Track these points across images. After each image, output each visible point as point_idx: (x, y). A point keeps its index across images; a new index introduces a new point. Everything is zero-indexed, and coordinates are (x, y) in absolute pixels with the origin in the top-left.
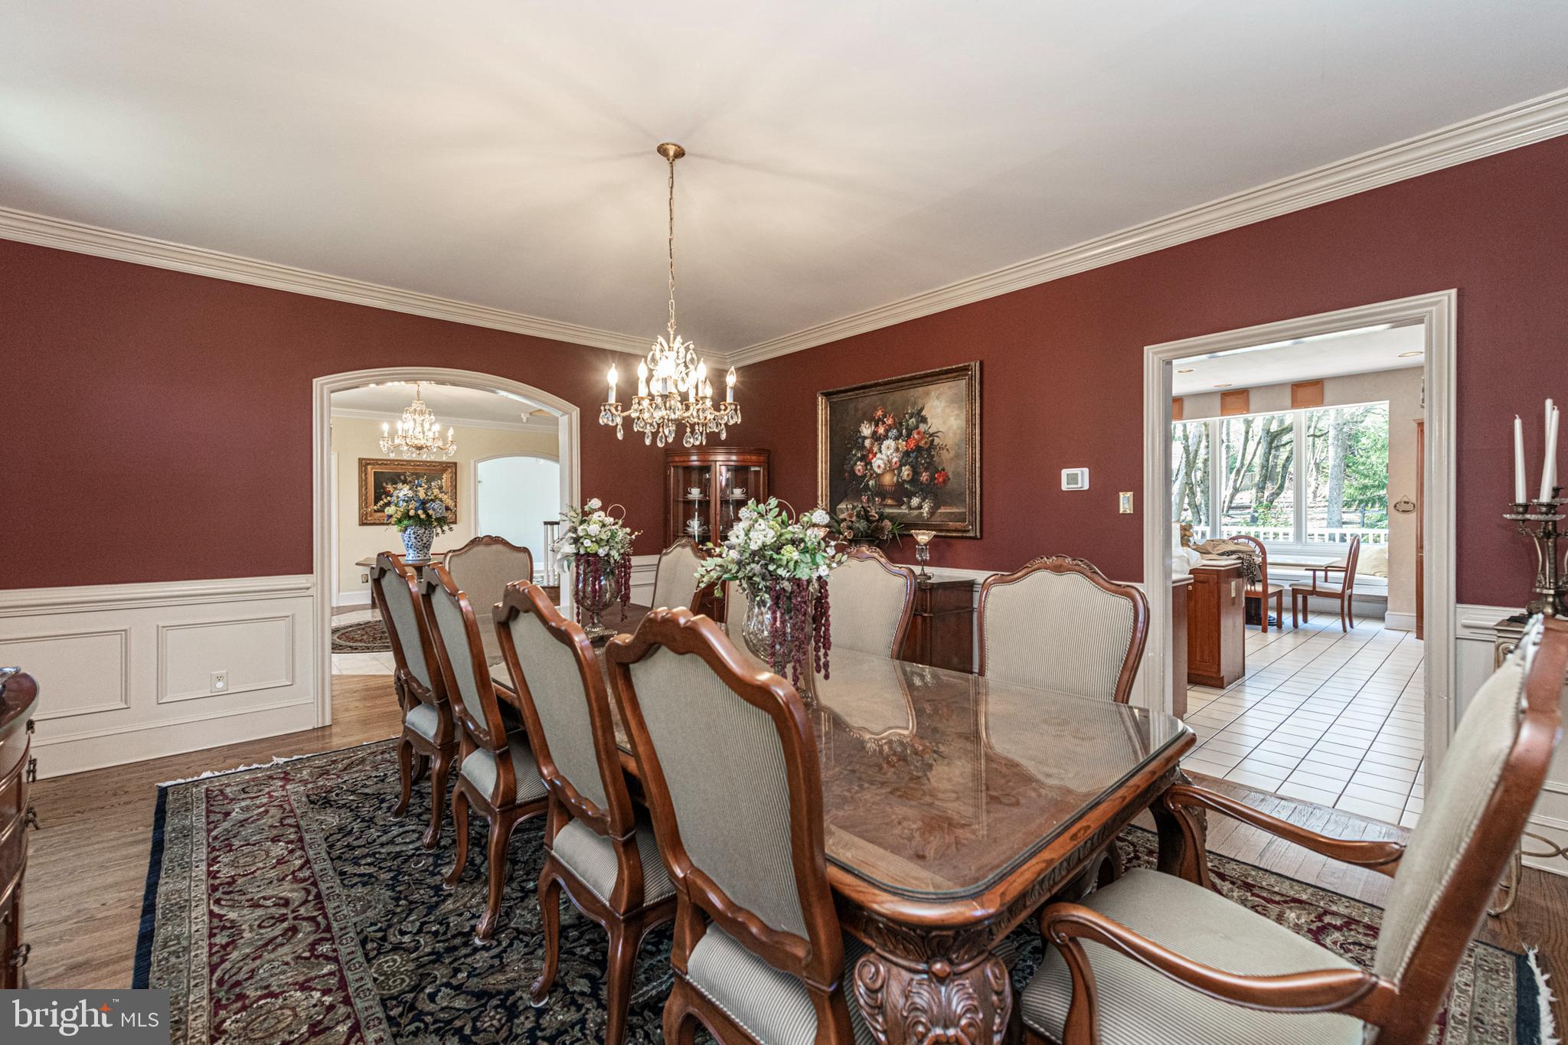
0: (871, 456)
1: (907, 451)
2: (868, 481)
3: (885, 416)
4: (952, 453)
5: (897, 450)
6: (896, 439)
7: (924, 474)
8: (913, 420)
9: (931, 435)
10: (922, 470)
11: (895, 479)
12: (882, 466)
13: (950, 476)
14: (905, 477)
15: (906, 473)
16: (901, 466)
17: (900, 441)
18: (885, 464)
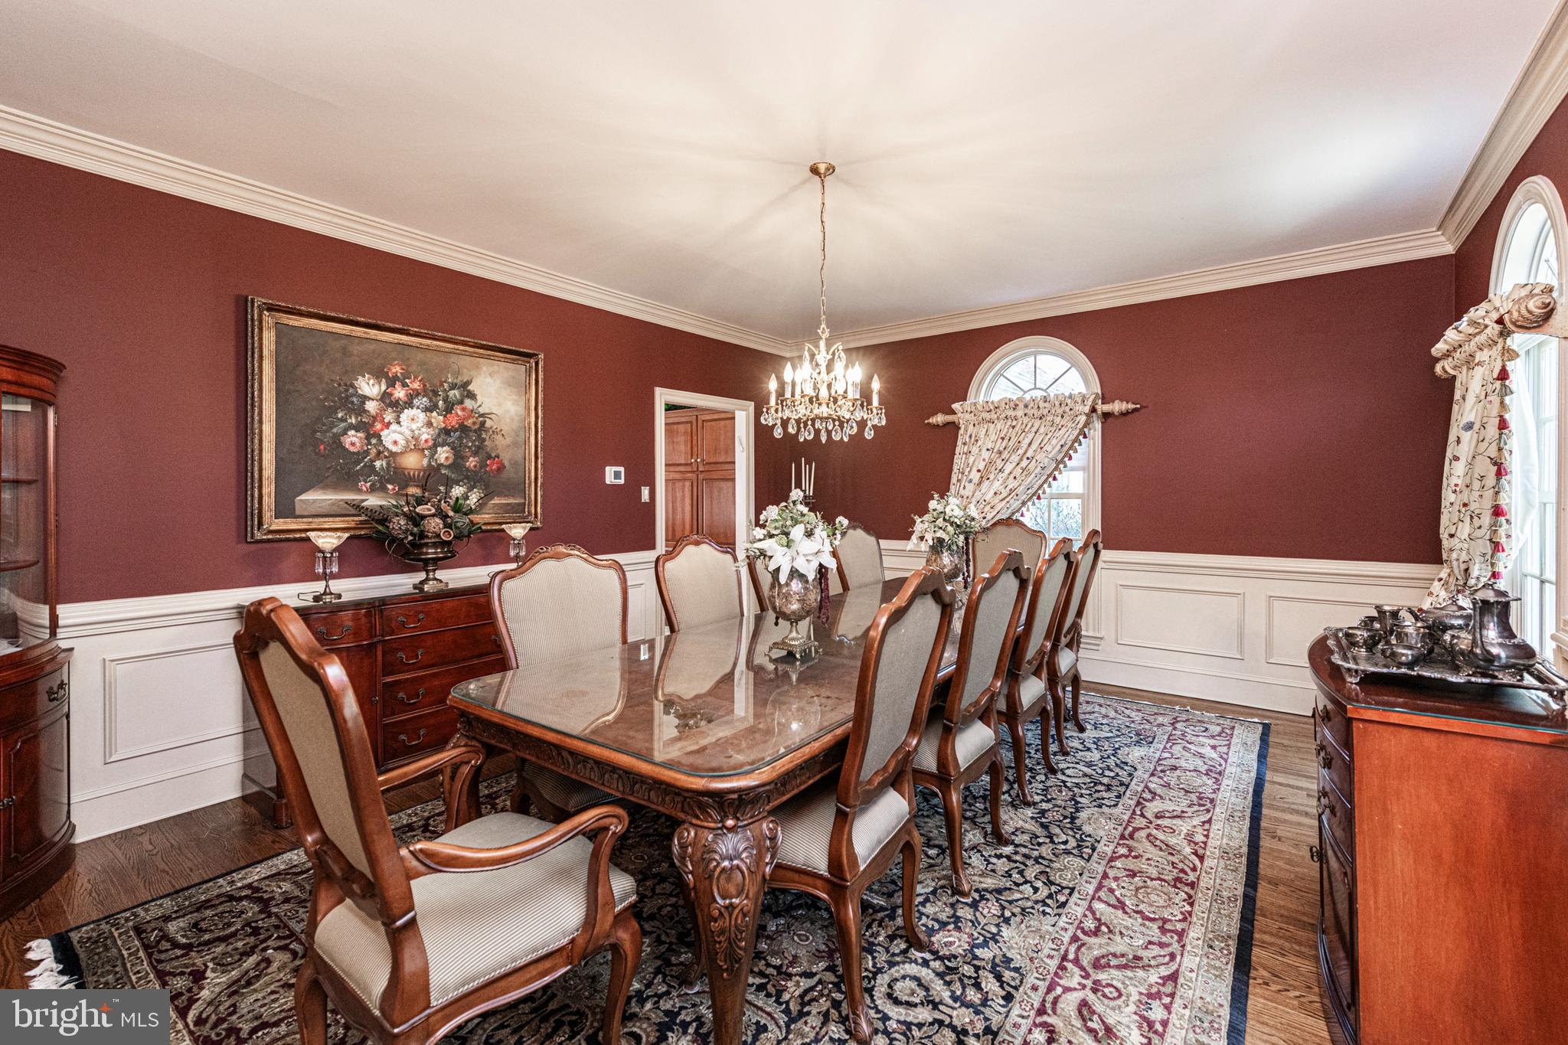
0: (378, 426)
1: (444, 428)
2: (372, 461)
3: (406, 375)
4: (508, 440)
5: (429, 424)
6: (428, 410)
7: (471, 459)
8: (456, 392)
9: (482, 415)
10: (468, 454)
11: (425, 462)
12: (402, 442)
13: (506, 463)
14: (442, 460)
15: (444, 455)
16: (435, 446)
17: (434, 414)
18: (407, 441)
